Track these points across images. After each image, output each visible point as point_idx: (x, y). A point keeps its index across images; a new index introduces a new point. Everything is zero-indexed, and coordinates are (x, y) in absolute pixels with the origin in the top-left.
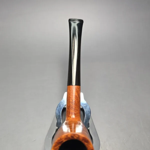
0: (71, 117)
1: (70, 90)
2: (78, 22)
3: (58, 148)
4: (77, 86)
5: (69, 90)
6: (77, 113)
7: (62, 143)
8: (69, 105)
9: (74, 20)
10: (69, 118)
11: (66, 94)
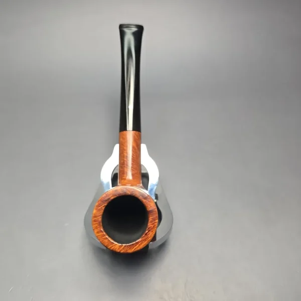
0: (125, 179)
1: (124, 139)
2: (134, 29)
3: (103, 208)
4: (135, 132)
5: (121, 139)
6: (136, 173)
7: (110, 200)
8: (122, 161)
9: (128, 26)
10: (123, 181)
11: (117, 147)
